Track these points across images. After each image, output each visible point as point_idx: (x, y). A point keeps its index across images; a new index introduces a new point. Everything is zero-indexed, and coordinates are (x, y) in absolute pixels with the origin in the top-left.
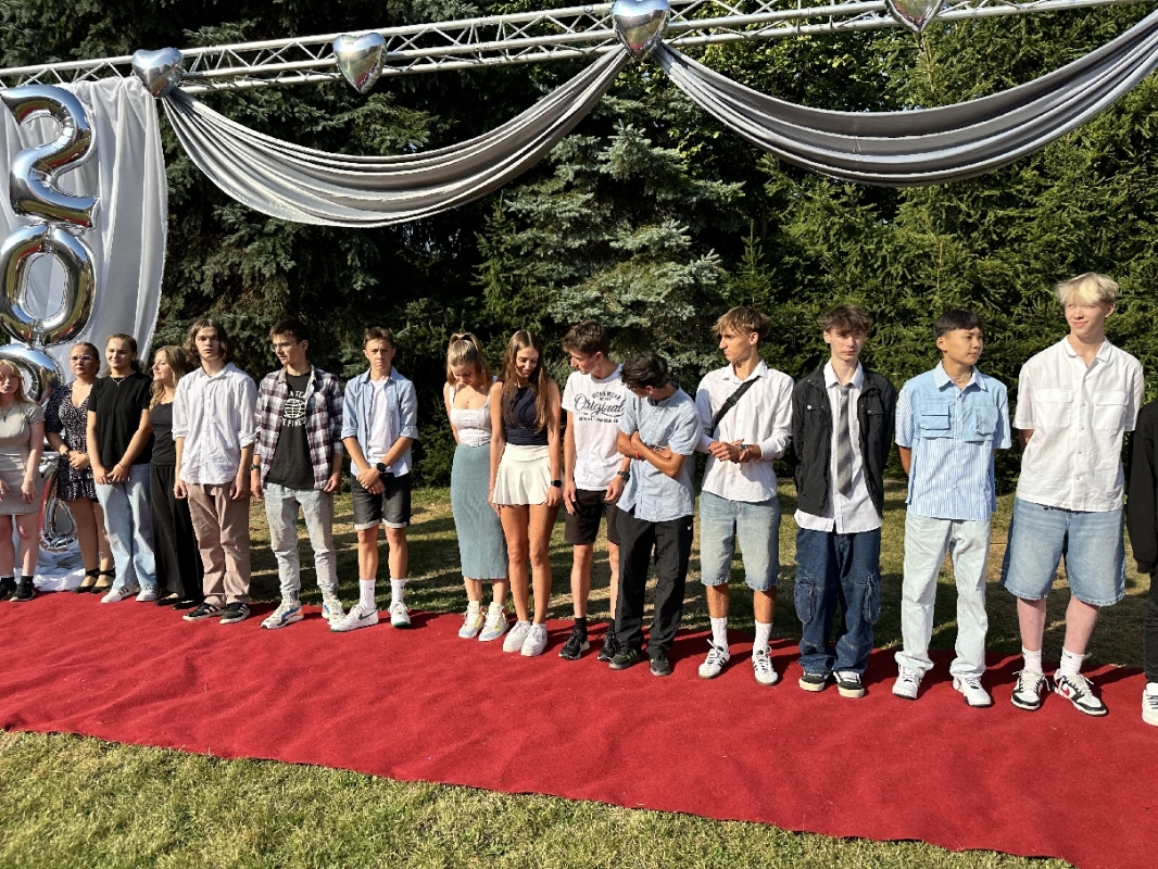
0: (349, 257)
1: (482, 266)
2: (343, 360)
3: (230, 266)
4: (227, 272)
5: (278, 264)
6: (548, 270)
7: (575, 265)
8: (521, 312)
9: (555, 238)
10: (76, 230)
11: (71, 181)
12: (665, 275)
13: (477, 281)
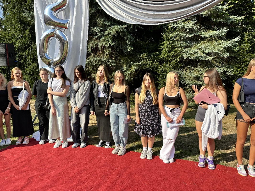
0: (127, 42)
1: (162, 43)
2: (124, 70)
3: (95, 45)
4: (95, 46)
5: (109, 43)
6: (180, 44)
7: (188, 42)
8: (173, 56)
9: (183, 34)
10: (63, 30)
11: (61, 14)
12: (220, 44)
13: (160, 47)
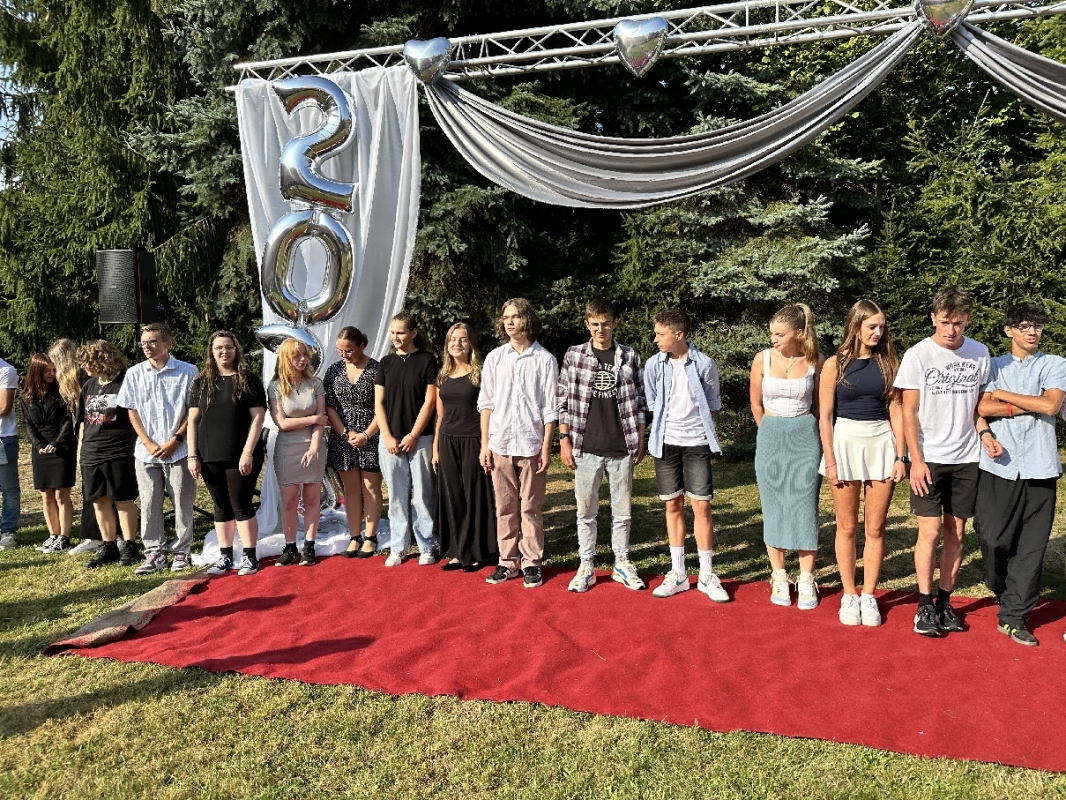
1: (623, 245)
5: (450, 247)
7: (705, 242)
9: (691, 215)
10: (338, 214)
12: (808, 249)
13: (616, 259)
